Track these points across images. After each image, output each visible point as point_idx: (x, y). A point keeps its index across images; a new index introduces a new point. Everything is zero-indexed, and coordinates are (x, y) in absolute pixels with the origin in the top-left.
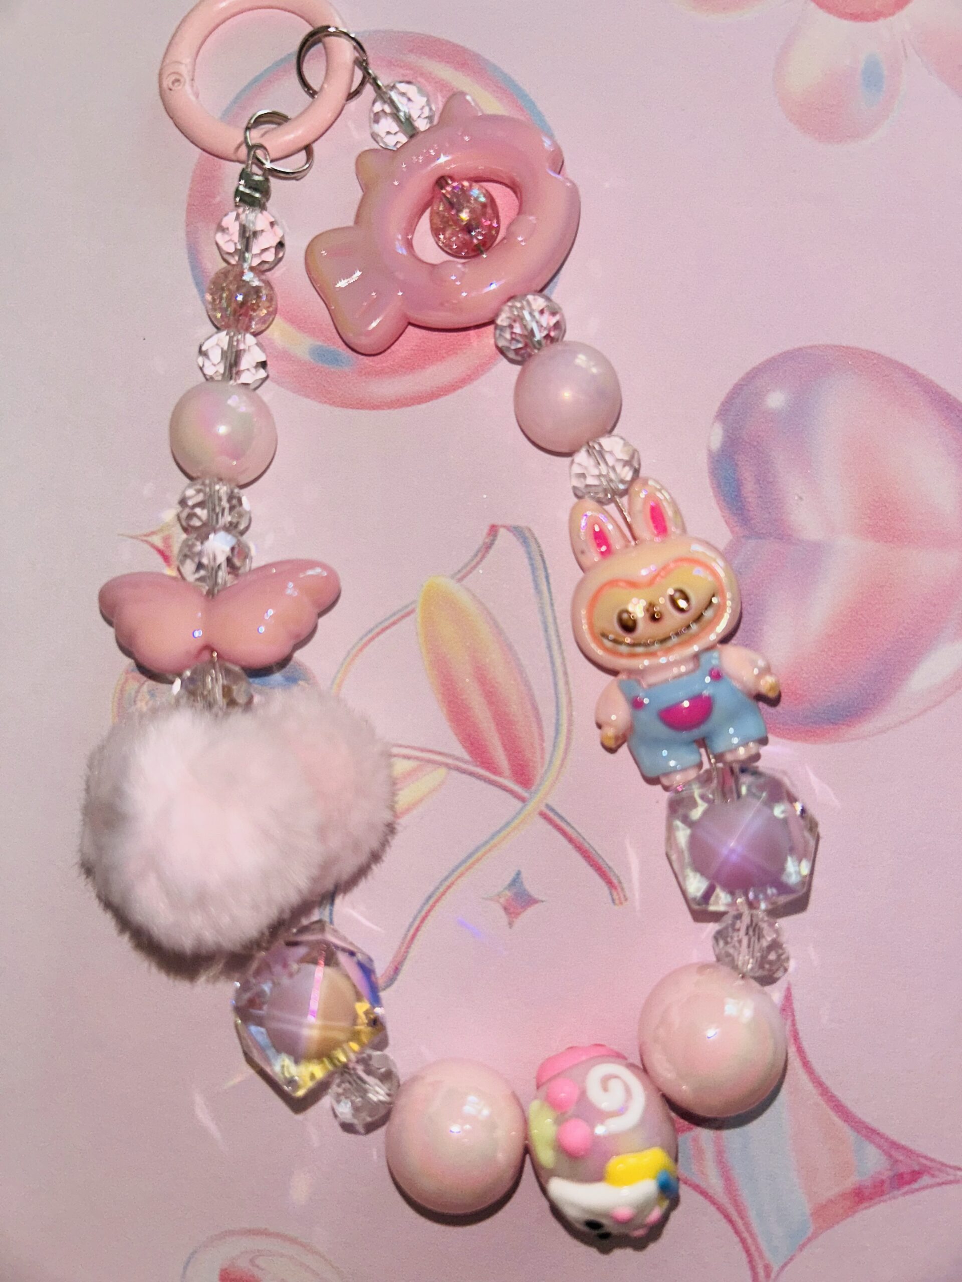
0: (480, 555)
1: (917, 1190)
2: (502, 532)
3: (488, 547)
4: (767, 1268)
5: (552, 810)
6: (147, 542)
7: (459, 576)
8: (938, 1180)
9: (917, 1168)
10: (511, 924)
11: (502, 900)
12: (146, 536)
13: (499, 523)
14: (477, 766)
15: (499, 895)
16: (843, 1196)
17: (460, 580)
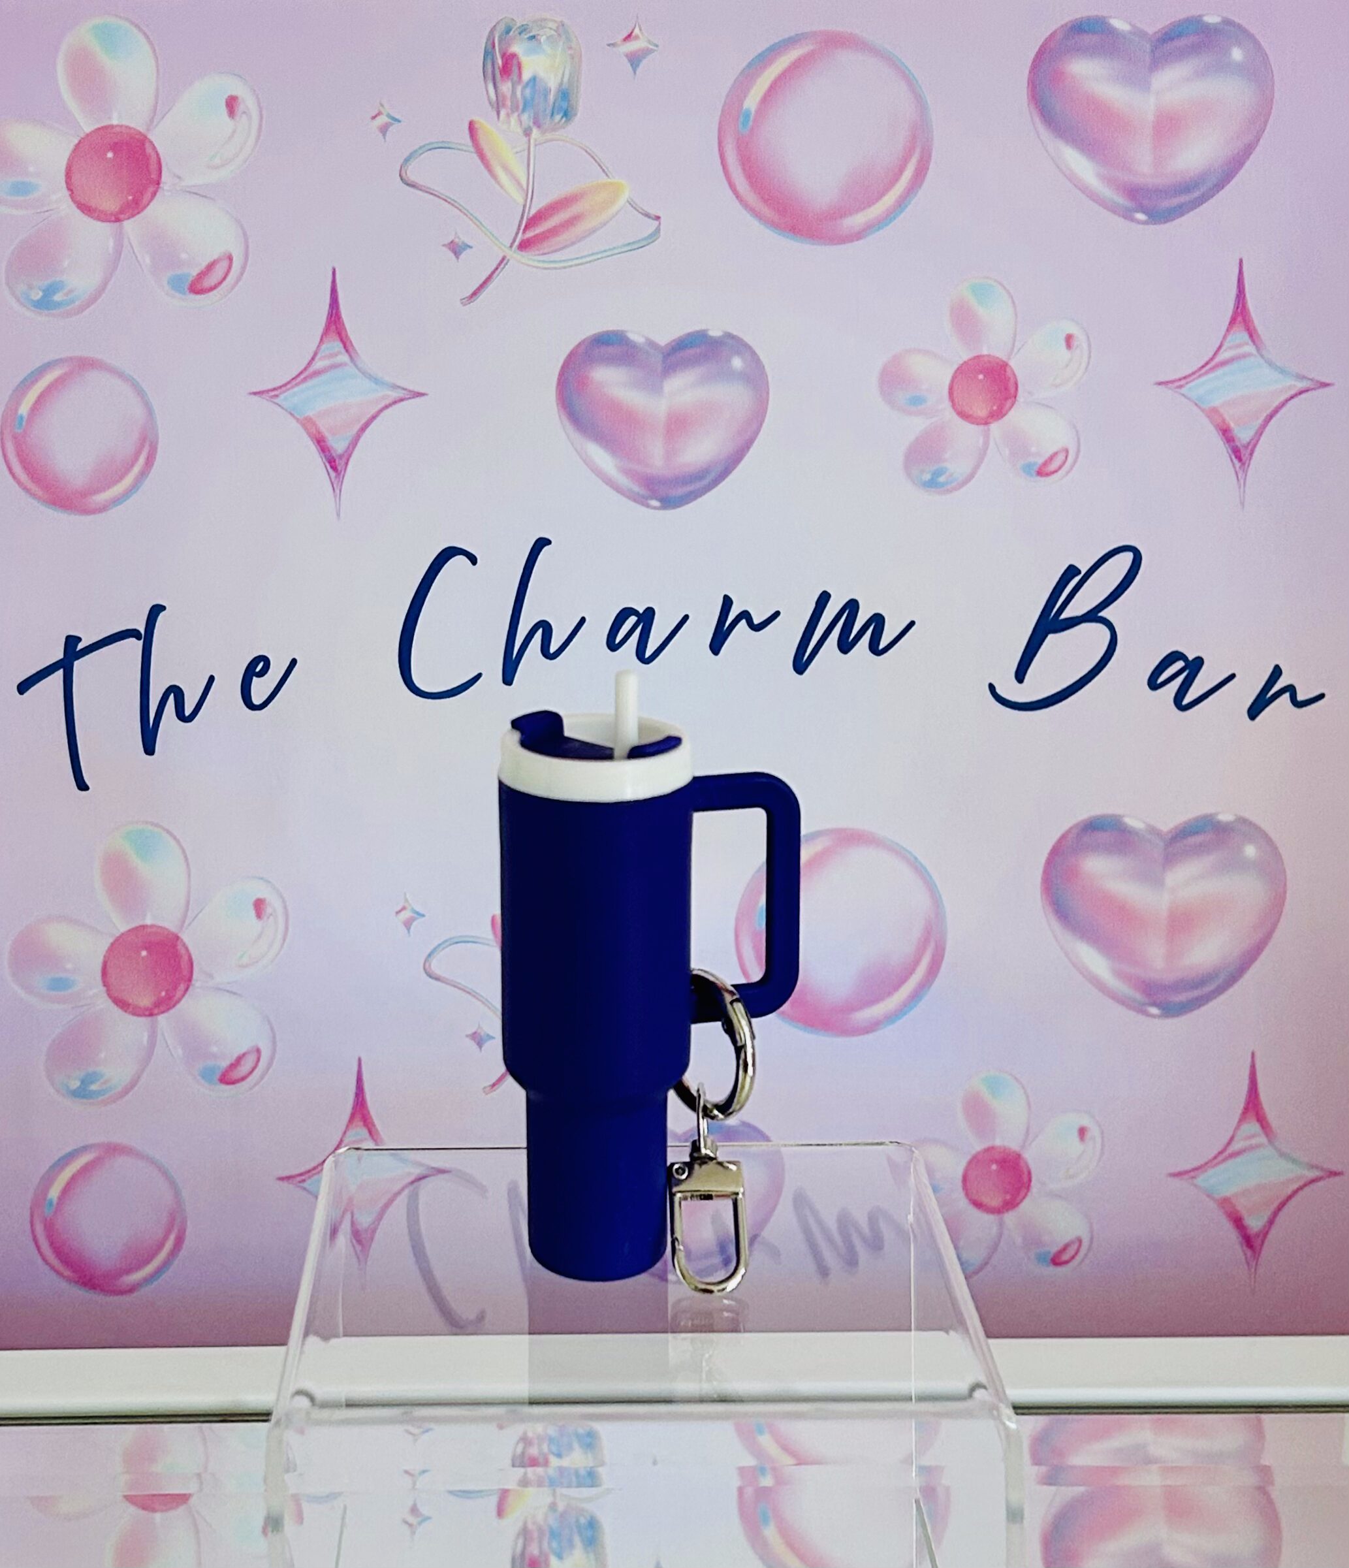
0: (643, 212)
1: (327, 471)
2: (656, 223)
3: (647, 215)
4: (277, 396)
5: (507, 264)
6: (635, 26)
7: (629, 200)
8: (333, 480)
9: (339, 468)
10: (444, 245)
11: (457, 240)
12: (639, 24)
13: (662, 220)
14: (527, 218)
15: (458, 237)
16: (319, 433)
17: (628, 201)
